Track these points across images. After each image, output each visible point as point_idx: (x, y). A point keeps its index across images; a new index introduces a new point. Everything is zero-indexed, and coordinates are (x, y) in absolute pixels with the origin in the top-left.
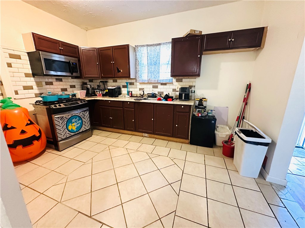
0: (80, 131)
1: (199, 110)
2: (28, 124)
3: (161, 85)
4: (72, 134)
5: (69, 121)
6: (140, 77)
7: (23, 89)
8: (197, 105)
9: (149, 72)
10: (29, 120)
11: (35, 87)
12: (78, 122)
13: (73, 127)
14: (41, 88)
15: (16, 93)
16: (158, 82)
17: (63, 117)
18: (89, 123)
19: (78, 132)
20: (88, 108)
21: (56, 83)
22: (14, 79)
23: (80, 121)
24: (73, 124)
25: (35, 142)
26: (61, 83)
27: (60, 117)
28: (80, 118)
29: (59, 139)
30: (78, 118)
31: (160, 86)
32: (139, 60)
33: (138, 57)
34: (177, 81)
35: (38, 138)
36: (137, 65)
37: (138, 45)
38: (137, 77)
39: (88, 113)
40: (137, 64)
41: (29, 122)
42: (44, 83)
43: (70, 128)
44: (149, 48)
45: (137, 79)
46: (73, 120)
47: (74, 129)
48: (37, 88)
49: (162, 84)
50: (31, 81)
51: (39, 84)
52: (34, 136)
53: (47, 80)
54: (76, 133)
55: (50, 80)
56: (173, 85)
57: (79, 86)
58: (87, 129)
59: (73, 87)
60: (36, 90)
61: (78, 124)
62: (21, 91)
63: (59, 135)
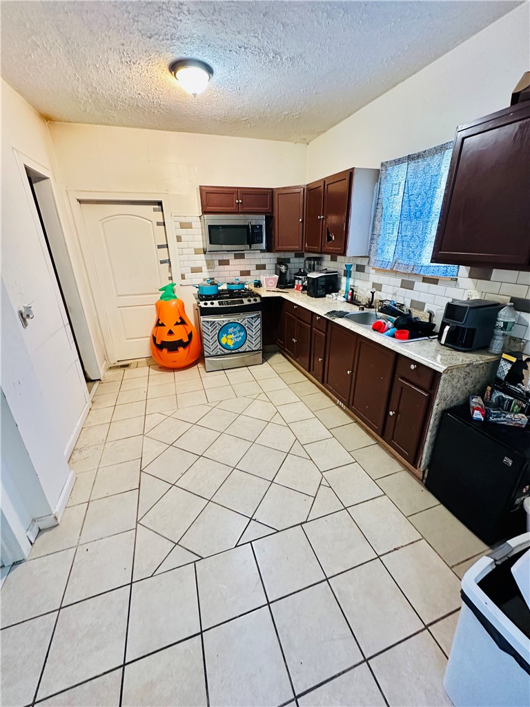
0: (240, 350)
1: (504, 400)
2: (177, 324)
3: (423, 281)
4: (226, 351)
5: (224, 329)
6: (379, 251)
7: (190, 271)
8: (503, 378)
9: (400, 239)
10: (180, 318)
11: (205, 269)
12: (238, 335)
13: (229, 340)
14: (212, 270)
15: (183, 277)
16: (414, 272)
17: (214, 322)
18: (259, 339)
19: (237, 351)
20: (260, 312)
21: (233, 262)
22: (182, 257)
23: (242, 334)
24: (229, 336)
25: (181, 349)
26: (242, 261)
27: (211, 322)
28: (243, 328)
29: (206, 354)
30: (238, 328)
31: (419, 285)
32: (384, 204)
33: (383, 196)
34: (471, 276)
35: (185, 345)
36: (377, 218)
37: (388, 160)
38: (371, 253)
39: (259, 321)
40: (379, 215)
41: (179, 321)
42: (217, 263)
43: (224, 341)
44: (412, 164)
45: (371, 256)
46: (230, 330)
47: (231, 343)
48: (207, 270)
49: (425, 280)
50: (201, 261)
51: (210, 264)
52: (181, 341)
53: (221, 258)
54: (233, 351)
55: (225, 258)
56: (456, 286)
57: (273, 267)
58: (254, 349)
59: (261, 267)
60: (206, 274)
61: (237, 337)
62: (188, 275)
63: (206, 348)
